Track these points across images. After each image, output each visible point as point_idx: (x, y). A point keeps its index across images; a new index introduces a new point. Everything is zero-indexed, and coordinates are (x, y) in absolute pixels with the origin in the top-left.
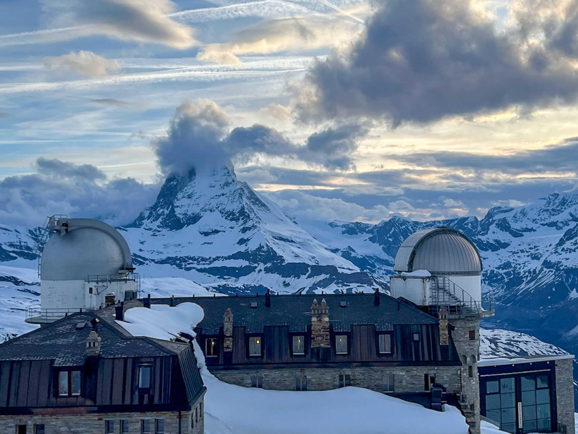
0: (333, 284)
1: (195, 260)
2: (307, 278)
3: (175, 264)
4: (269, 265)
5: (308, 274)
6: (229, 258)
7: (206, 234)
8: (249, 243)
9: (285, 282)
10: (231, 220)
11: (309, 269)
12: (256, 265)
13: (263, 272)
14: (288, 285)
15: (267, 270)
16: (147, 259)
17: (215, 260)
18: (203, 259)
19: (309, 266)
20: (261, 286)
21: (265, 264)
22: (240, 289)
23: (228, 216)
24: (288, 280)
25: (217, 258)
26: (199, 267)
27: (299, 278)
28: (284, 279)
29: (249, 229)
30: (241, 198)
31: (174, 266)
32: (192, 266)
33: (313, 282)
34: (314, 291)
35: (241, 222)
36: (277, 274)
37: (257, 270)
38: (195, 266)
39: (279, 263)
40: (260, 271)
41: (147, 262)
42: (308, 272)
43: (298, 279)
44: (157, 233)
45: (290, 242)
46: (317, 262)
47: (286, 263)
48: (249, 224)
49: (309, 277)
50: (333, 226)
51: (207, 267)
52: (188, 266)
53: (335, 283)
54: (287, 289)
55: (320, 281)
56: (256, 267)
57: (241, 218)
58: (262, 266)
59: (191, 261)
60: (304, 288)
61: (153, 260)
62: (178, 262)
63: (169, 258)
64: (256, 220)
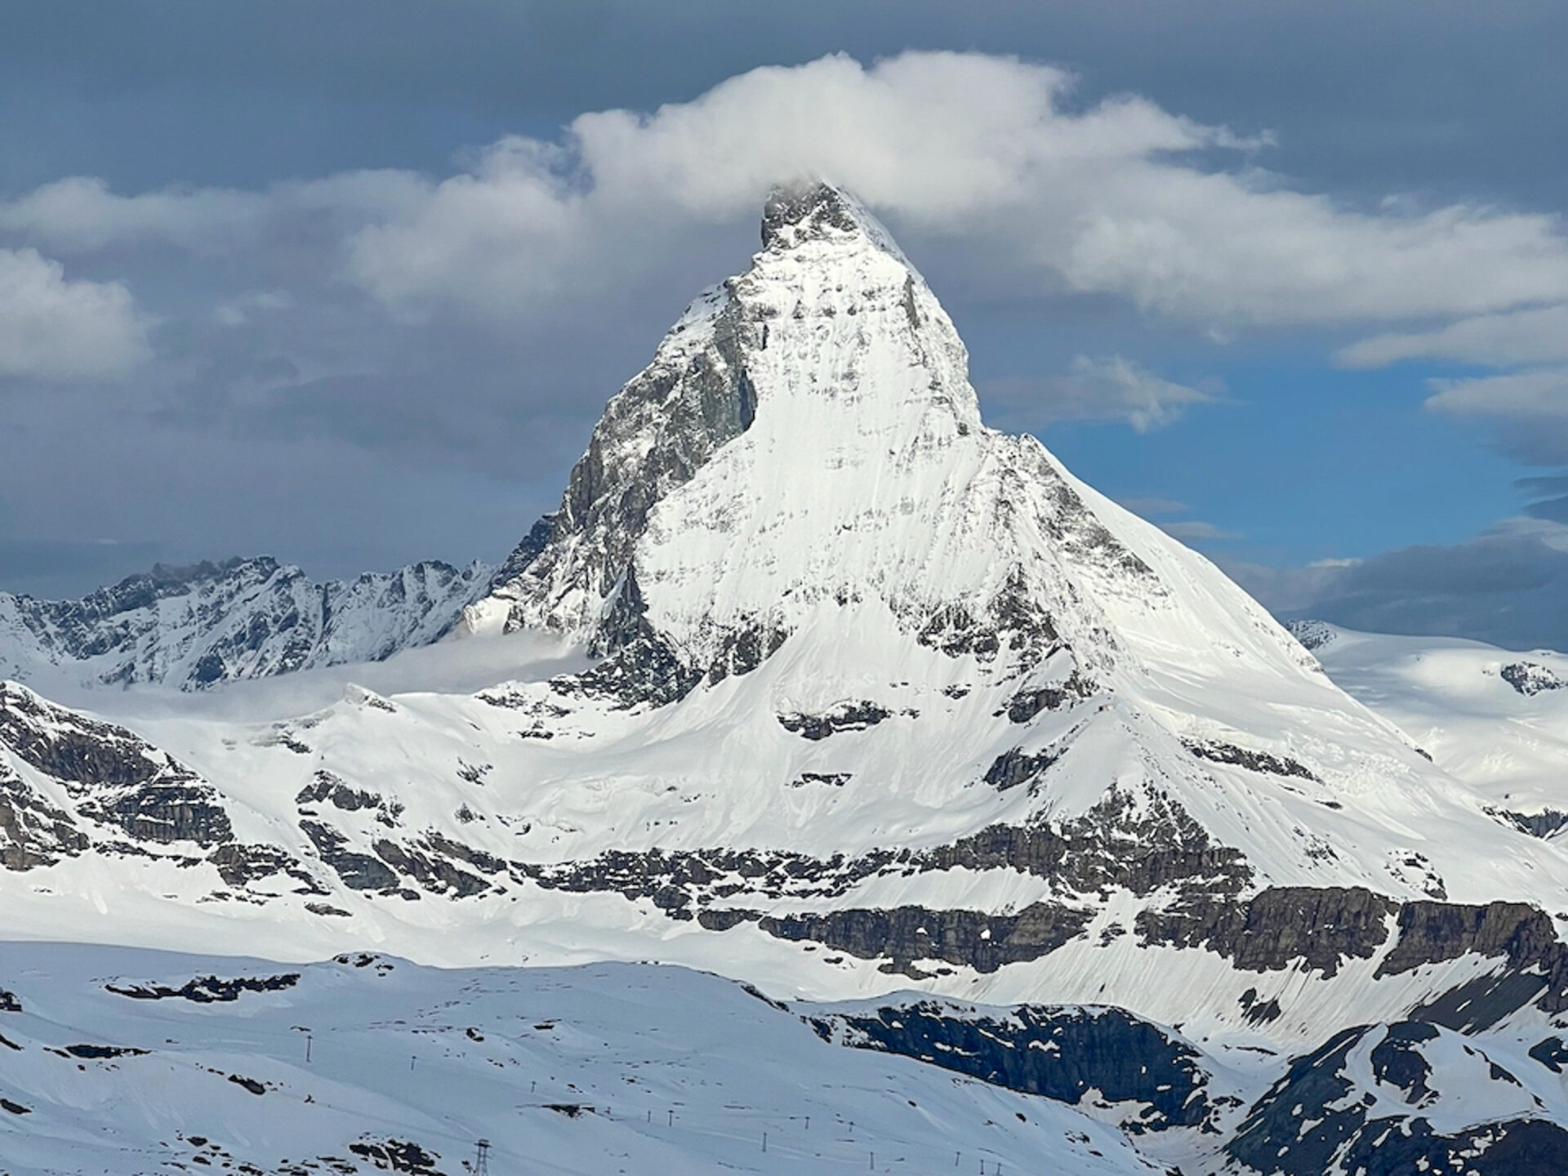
0: (1529, 1009)
1: (757, 869)
2: (1377, 976)
3: (651, 891)
4: (1162, 899)
5: (1381, 952)
6: (943, 859)
7: (816, 729)
8: (1050, 777)
9: (1250, 995)
10: (954, 649)
11: (1390, 922)
12: (1091, 899)
13: (1130, 940)
14: (1271, 1011)
15: (1153, 930)
16: (500, 865)
17: (861, 870)
18: (800, 867)
19: (1389, 905)
20: (1117, 1017)
21: (1140, 892)
22: (1001, 1030)
23: (937, 626)
24: (1267, 984)
25: (878, 861)
26: (780, 910)
27: (1330, 974)
28: (1249, 978)
29: (1048, 699)
30: (1007, 525)
31: (646, 902)
32: (737, 901)
33: (1411, 1000)
34: (1416, 1047)
35: (1005, 657)
36: (1208, 948)
37: (1094, 928)
38: (757, 901)
39: (1215, 888)
40: (1112, 933)
41: (501, 878)
42: (1382, 942)
43: (1325, 977)
44: (550, 723)
45: (1277, 769)
46: (1433, 885)
47: (1261, 885)
48: (1049, 674)
49: (1390, 967)
50: (1530, 684)
51: (822, 907)
52: (719, 904)
53: (1543, 1005)
54: (1265, 1033)
55: (1453, 994)
56: (1087, 914)
57: (1005, 637)
58: (1123, 905)
59: (733, 878)
60: (1360, 1031)
61: (534, 871)
62: (665, 880)
63: (617, 860)
64: (1093, 647)
